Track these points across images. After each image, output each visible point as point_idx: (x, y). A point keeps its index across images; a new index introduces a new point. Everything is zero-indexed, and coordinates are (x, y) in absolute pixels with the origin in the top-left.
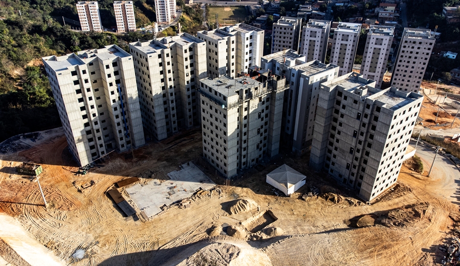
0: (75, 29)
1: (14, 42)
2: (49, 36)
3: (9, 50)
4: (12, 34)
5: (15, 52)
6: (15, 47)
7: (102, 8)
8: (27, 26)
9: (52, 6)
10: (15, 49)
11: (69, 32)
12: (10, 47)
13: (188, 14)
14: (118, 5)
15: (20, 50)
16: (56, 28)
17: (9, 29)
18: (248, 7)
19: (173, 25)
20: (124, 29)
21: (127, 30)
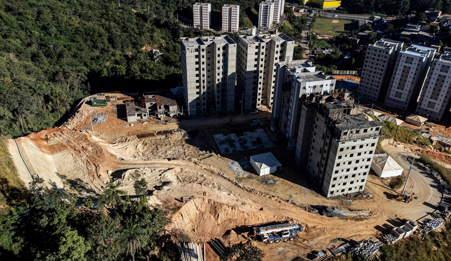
0: (185, 25)
1: (137, 31)
2: (164, 29)
3: (130, 35)
4: (137, 24)
5: (135, 38)
6: (136, 34)
7: (214, 10)
8: (150, 19)
9: (177, 5)
10: (136, 35)
11: (179, 26)
12: (133, 33)
13: (291, 22)
14: (226, 8)
15: (139, 36)
16: (170, 23)
17: (137, 20)
18: (357, 22)
19: (272, 30)
20: (227, 29)
21: (230, 30)
